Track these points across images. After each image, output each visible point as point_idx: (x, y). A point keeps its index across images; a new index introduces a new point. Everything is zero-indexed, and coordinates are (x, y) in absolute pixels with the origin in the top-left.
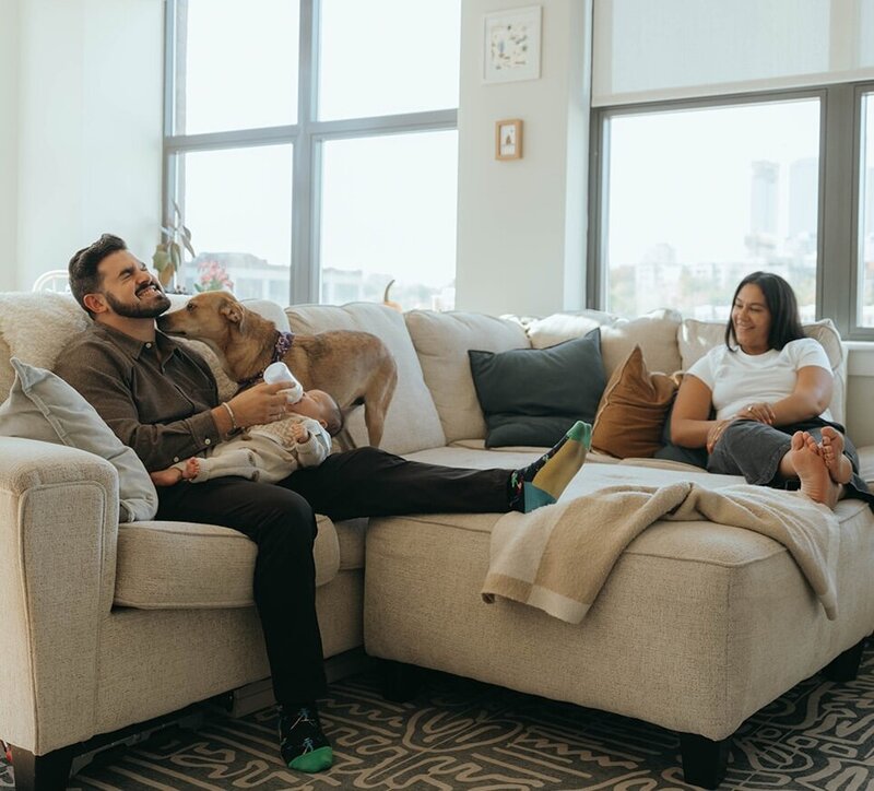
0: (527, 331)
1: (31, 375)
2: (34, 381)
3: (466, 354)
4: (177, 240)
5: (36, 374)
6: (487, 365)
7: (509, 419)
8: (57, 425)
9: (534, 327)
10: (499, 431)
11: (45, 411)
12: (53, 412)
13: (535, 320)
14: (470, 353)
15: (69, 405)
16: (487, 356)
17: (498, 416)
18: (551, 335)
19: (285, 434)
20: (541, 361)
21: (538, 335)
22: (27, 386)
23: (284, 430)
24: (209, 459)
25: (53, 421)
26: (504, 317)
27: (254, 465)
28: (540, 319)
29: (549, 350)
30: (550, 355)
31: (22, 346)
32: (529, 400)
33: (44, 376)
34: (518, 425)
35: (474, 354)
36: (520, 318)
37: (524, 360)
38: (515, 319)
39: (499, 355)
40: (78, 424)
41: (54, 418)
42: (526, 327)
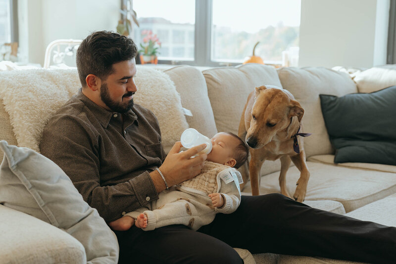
0: (353, 78)
1: (17, 155)
2: (19, 159)
3: (317, 97)
4: (129, 17)
5: (20, 154)
6: (332, 105)
7: (348, 142)
8: (37, 198)
9: (359, 76)
10: (343, 152)
11: (27, 185)
12: (34, 186)
13: (358, 71)
14: (321, 96)
15: (47, 179)
16: (332, 99)
17: (340, 140)
18: (371, 83)
19: (208, 186)
20: (370, 102)
21: (362, 82)
22: (14, 163)
23: (206, 183)
24: (155, 211)
25: (35, 194)
26: (336, 68)
27: (191, 214)
28: (362, 71)
29: (374, 94)
30: (376, 97)
31: (18, 115)
32: (363, 130)
33: (27, 155)
34: (357, 147)
35: (323, 97)
36: (346, 68)
37: (359, 102)
38: (343, 70)
39: (340, 98)
40: (55, 195)
41: (36, 191)
42: (352, 76)
